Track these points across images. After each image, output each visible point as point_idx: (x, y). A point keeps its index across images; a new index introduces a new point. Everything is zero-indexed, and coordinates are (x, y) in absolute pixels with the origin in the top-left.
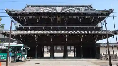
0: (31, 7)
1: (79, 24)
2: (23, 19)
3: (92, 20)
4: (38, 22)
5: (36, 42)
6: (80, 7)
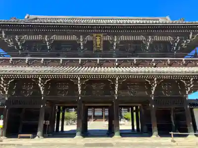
5: (41, 95)
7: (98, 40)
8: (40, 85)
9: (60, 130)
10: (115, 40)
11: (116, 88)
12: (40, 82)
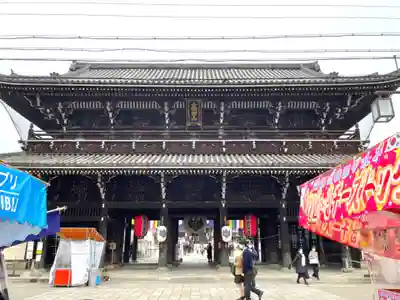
0: (91, 68)
3: (325, 115)
4: (114, 124)
7: (194, 108)
8: (99, 185)
10: (222, 109)
11: (224, 189)
12: (99, 180)
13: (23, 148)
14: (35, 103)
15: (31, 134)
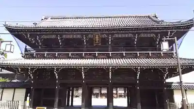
0: (51, 19)
1: (134, 47)
2: (35, 39)
3: (158, 40)
4: (61, 45)
5: (56, 79)
6: (135, 17)
7: (97, 37)
8: (55, 73)
9: (70, 104)
10: (110, 38)
11: (110, 74)
12: (55, 70)
13: (22, 56)
14: (27, 36)
15: (26, 50)
